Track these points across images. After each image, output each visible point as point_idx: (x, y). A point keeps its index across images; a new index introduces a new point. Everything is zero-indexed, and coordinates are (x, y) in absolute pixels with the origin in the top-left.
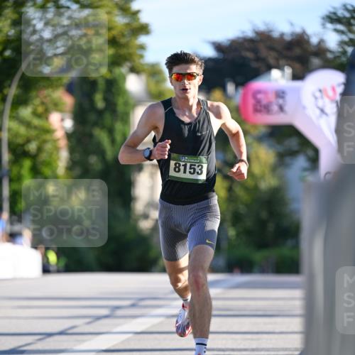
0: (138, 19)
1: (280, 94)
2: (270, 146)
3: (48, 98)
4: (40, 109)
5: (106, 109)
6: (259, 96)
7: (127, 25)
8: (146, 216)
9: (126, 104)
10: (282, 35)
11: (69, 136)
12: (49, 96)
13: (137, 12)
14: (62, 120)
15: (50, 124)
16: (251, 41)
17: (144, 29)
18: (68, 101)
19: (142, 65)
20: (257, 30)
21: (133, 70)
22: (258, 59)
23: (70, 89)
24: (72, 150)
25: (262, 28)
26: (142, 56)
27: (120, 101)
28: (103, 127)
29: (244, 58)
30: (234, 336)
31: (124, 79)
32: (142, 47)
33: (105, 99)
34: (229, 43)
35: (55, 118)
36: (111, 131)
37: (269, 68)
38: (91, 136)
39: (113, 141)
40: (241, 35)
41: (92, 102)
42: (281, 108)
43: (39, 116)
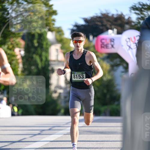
0: (52, 8)
1: (112, 40)
2: (108, 62)
3: (14, 42)
4: (11, 47)
5: (38, 46)
6: (103, 41)
7: (48, 11)
8: (55, 92)
9: (47, 44)
10: (113, 15)
11: (23, 58)
12: (15, 41)
13: (52, 5)
14: (20, 51)
15: (15, 53)
16: (100, 17)
17: (55, 13)
18: (22, 43)
19: (54, 28)
20: (102, 13)
21: (50, 30)
22: (103, 25)
23: (23, 38)
24: (24, 64)
25: (104, 12)
26: (54, 24)
27: (45, 43)
28: (37, 54)
29: (97, 25)
30: (92, 142)
31: (46, 34)
32: (54, 20)
33: (38, 42)
34: (90, 18)
35: (17, 50)
36: (40, 56)
37: (107, 29)
38: (32, 58)
39: (41, 60)
40: (95, 15)
41: (33, 43)
42: (112, 46)
43: (10, 49)
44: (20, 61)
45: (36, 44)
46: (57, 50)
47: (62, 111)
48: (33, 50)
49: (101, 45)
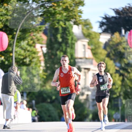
4: (31, 42)
15: (36, 49)
17: (82, 3)
21: (75, 23)
23: (45, 33)
31: (72, 27)
33: (62, 37)
38: (56, 55)
43: (30, 46)
44: (42, 58)
45: (60, 40)
46: (84, 45)
47: (91, 116)
48: (56, 46)
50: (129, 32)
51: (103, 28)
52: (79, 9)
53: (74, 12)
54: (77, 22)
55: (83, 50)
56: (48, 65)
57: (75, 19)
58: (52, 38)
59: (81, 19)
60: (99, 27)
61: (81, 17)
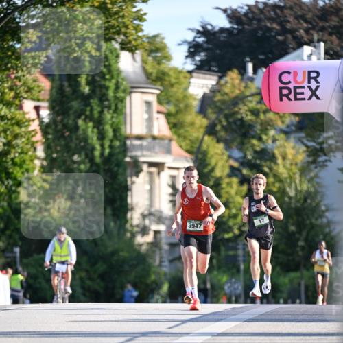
2: (300, 140)
6: (285, 78)
15: (24, 114)
21: (125, 46)
22: (284, 31)
29: (270, 30)
31: (118, 56)
35: (29, 105)
37: (300, 44)
49: (281, 89)
50: (264, 70)
51: (198, 58)
52: (135, 10)
53: (123, 17)
54: (130, 42)
55: (146, 116)
56: (54, 155)
57: (125, 34)
58: (66, 84)
59: (140, 34)
60: (187, 57)
61: (141, 30)
